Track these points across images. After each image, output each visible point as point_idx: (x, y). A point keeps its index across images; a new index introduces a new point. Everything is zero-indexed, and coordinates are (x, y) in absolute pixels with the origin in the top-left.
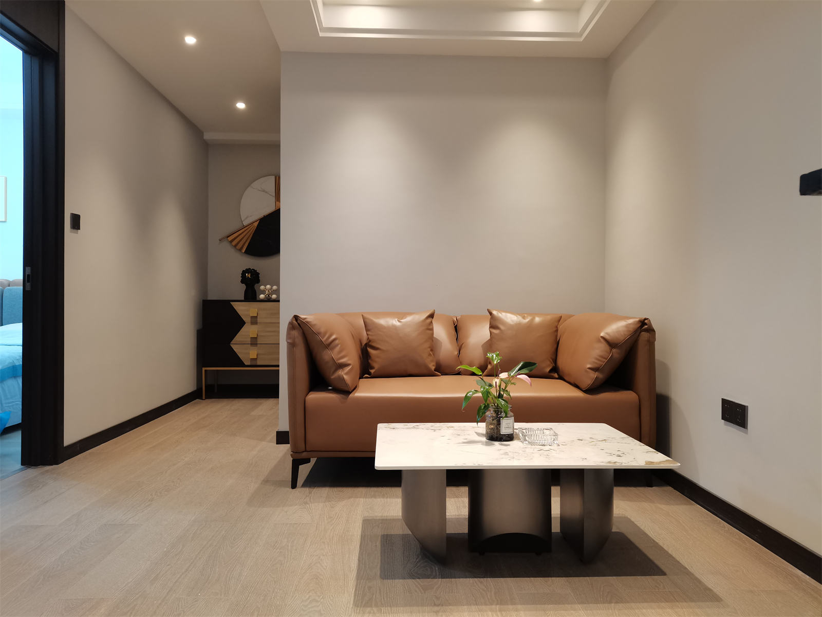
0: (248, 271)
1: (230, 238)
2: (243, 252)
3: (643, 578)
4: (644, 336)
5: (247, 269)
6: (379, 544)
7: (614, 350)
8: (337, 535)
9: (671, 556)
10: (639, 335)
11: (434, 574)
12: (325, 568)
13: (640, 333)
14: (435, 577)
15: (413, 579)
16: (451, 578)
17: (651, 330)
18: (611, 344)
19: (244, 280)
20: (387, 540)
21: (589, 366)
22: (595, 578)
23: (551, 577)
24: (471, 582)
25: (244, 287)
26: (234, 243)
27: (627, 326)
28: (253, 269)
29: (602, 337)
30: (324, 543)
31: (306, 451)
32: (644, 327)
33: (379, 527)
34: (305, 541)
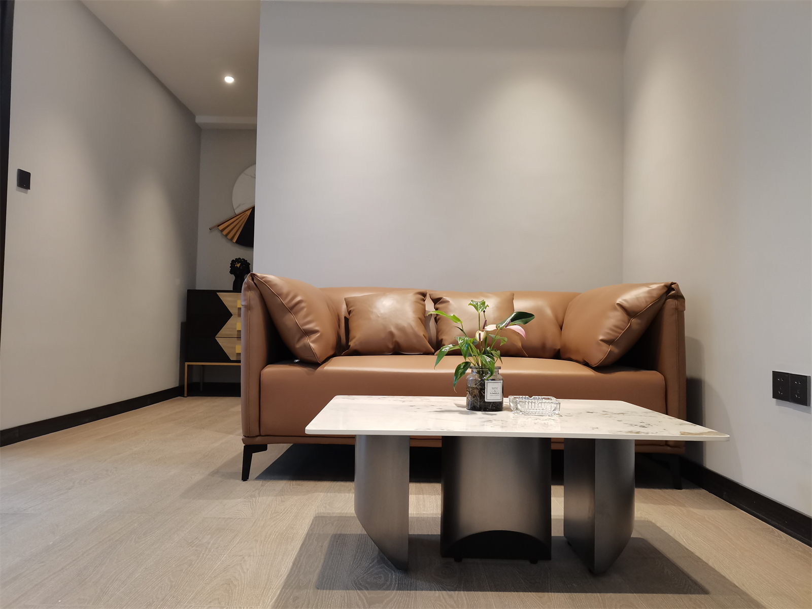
0: (238, 260)
1: (221, 227)
2: (235, 241)
3: (676, 596)
4: (671, 303)
5: (236, 259)
6: (326, 544)
7: (633, 320)
8: (277, 532)
9: (713, 570)
10: (664, 303)
11: (388, 583)
12: (245, 571)
13: (666, 300)
14: (388, 589)
15: (360, 589)
16: (411, 590)
17: (679, 297)
18: (629, 312)
19: (233, 270)
20: (339, 540)
21: (601, 337)
22: (609, 595)
23: (548, 591)
24: (437, 595)
25: (233, 277)
26: (225, 232)
27: (649, 292)
28: (243, 259)
29: (619, 304)
30: (256, 541)
31: (260, 435)
32: (670, 292)
33: (332, 525)
34: (233, 538)
